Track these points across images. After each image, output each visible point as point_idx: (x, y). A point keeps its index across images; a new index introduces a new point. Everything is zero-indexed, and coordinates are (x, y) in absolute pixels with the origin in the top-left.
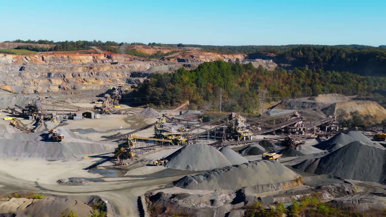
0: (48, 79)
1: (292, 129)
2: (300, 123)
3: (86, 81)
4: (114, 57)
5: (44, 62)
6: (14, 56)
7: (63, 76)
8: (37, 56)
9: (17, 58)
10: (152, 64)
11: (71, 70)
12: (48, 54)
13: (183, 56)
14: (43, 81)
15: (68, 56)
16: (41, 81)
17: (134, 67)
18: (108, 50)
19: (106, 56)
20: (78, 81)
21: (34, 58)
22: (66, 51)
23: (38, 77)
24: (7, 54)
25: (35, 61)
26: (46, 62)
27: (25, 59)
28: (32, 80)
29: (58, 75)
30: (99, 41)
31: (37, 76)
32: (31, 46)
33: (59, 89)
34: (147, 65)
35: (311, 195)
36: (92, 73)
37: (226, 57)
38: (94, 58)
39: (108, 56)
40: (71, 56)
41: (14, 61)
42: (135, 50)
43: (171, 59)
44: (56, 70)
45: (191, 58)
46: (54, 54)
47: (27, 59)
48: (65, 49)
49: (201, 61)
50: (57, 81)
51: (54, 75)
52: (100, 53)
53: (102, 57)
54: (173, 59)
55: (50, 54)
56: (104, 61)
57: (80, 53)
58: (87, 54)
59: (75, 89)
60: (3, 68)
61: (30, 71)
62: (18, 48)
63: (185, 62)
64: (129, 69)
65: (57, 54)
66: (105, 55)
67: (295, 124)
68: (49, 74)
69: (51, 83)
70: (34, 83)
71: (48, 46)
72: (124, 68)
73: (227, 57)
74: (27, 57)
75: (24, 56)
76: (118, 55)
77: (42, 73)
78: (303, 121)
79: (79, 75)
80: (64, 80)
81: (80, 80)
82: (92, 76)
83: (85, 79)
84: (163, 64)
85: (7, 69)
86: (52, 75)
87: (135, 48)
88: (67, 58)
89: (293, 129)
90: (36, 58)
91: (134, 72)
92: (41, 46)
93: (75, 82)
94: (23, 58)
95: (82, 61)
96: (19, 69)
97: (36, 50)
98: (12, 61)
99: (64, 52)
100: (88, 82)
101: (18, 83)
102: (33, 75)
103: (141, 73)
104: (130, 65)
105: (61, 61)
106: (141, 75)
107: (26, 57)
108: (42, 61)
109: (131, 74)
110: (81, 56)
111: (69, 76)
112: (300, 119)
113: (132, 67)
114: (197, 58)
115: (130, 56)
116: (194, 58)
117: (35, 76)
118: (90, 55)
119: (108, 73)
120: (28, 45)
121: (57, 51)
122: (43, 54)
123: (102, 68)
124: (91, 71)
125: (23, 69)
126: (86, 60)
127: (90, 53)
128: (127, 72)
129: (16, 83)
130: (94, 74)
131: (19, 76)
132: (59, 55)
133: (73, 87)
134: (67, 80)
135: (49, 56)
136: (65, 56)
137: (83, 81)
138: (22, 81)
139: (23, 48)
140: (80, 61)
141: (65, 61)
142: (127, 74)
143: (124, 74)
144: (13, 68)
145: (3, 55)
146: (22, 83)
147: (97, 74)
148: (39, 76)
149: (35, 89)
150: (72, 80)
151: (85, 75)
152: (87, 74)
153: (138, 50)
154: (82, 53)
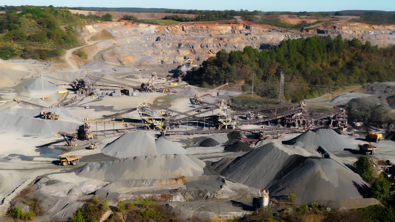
0: (176, 50)
1: (289, 120)
2: (299, 114)
3: (212, 53)
4: (252, 27)
5: (184, 32)
6: (158, 26)
7: (191, 47)
8: (178, 27)
9: (159, 28)
10: (287, 36)
11: (202, 40)
12: (189, 24)
13: (325, 27)
14: (171, 51)
15: (207, 27)
16: (170, 51)
17: (266, 39)
18: (249, 20)
19: (245, 27)
20: (205, 52)
21: (175, 28)
22: (208, 21)
23: (170, 48)
24: (151, 25)
25: (175, 32)
26: (185, 32)
27: (167, 29)
28: (162, 51)
29: (187, 45)
30: (246, 10)
31: (169, 46)
32: (176, 16)
33: (184, 59)
34: (280, 37)
35: (161, 196)
36: (220, 45)
37: (375, 28)
38: (233, 28)
39: (246, 26)
40: (209, 26)
41: (157, 31)
42: (278, 19)
43: (309, 31)
44: (187, 41)
45: (333, 29)
46: (194, 24)
47: (168, 30)
48: (207, 19)
49: (342, 32)
50: (184, 51)
51: (184, 46)
52: (239, 24)
53: (241, 27)
54: (312, 31)
55: (191, 24)
56: (242, 32)
57: (219, 23)
58: (226, 24)
59: (199, 60)
60: (142, 38)
61: (165, 42)
62: (166, 18)
63: (324, 33)
64: (260, 40)
65: (197, 24)
66: (244, 25)
67: (293, 115)
68: (180, 45)
69: (179, 54)
70: (163, 53)
71: (193, 16)
72: (255, 39)
73: (377, 28)
74: (169, 28)
75: (167, 26)
76: (257, 26)
77: (173, 44)
78: (303, 112)
79: (207, 46)
80: (191, 51)
81: (207, 51)
82: (220, 47)
83: (211, 50)
84: (299, 35)
85: (145, 39)
86: (182, 46)
87: (279, 18)
88: (206, 28)
89: (291, 121)
90: (177, 28)
91: (263, 44)
92: (186, 16)
93: (201, 53)
94: (165, 28)
95: (220, 31)
96: (155, 39)
97: (180, 20)
98: (155, 31)
99: (205, 22)
100: (214, 53)
101: (148, 53)
102: (164, 45)
103: (270, 45)
104: (262, 36)
105: (200, 31)
106: (269, 48)
107: (167, 28)
108: (182, 31)
109: (261, 45)
110: (220, 26)
111: (197, 48)
112: (300, 111)
113: (264, 39)
114: (340, 29)
115: (270, 26)
116: (336, 29)
117: (167, 46)
118: (229, 26)
119: (236, 44)
120: (174, 16)
121: (199, 21)
122: (184, 25)
123: (233, 39)
124: (221, 42)
125: (159, 40)
126: (224, 31)
127: (229, 23)
128: (257, 44)
129: (146, 53)
130: (222, 45)
131: (152, 46)
132: (198, 26)
133: (197, 59)
134: (194, 51)
135: (189, 26)
136: (204, 27)
137: (209, 52)
138: (152, 51)
139: (169, 19)
140: (218, 31)
141: (204, 31)
142: (256, 45)
143: (253, 45)
144: (150, 38)
145: (147, 25)
146: (152, 53)
147: (225, 46)
148: (170, 46)
149: (162, 60)
150: (199, 51)
151: (213, 46)
152: (215, 45)
153: (282, 19)
154: (221, 24)
